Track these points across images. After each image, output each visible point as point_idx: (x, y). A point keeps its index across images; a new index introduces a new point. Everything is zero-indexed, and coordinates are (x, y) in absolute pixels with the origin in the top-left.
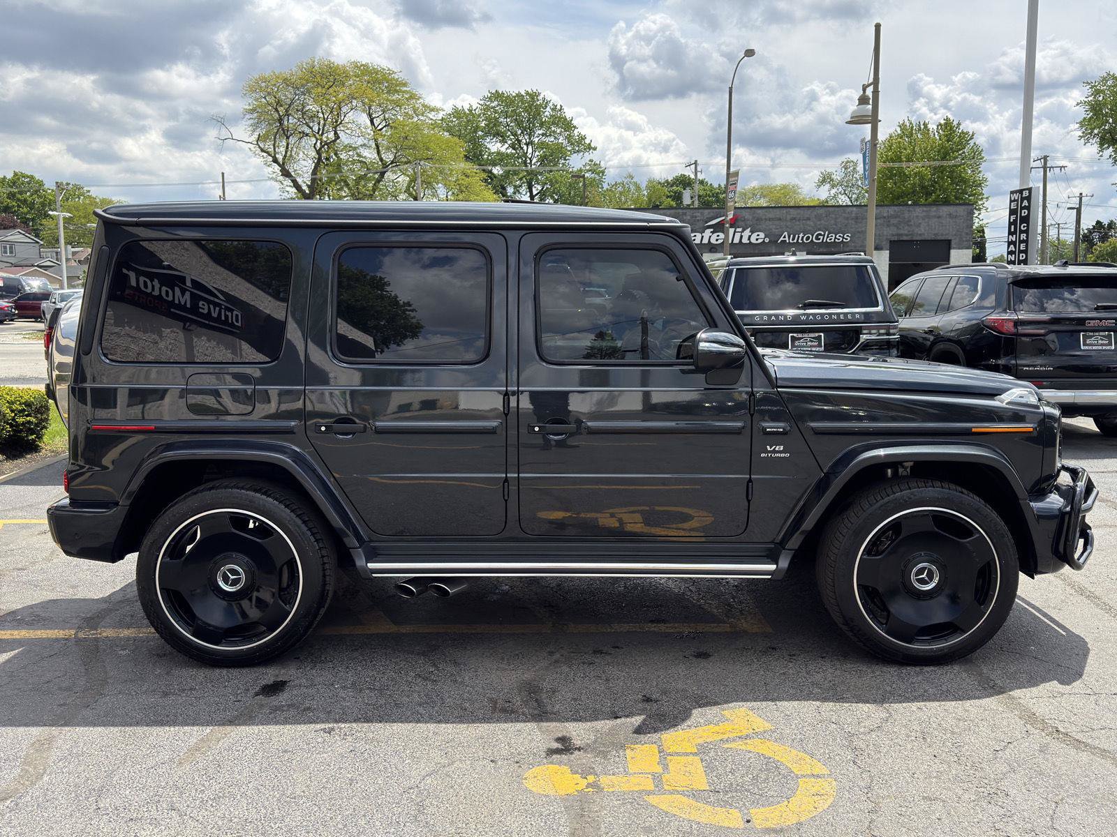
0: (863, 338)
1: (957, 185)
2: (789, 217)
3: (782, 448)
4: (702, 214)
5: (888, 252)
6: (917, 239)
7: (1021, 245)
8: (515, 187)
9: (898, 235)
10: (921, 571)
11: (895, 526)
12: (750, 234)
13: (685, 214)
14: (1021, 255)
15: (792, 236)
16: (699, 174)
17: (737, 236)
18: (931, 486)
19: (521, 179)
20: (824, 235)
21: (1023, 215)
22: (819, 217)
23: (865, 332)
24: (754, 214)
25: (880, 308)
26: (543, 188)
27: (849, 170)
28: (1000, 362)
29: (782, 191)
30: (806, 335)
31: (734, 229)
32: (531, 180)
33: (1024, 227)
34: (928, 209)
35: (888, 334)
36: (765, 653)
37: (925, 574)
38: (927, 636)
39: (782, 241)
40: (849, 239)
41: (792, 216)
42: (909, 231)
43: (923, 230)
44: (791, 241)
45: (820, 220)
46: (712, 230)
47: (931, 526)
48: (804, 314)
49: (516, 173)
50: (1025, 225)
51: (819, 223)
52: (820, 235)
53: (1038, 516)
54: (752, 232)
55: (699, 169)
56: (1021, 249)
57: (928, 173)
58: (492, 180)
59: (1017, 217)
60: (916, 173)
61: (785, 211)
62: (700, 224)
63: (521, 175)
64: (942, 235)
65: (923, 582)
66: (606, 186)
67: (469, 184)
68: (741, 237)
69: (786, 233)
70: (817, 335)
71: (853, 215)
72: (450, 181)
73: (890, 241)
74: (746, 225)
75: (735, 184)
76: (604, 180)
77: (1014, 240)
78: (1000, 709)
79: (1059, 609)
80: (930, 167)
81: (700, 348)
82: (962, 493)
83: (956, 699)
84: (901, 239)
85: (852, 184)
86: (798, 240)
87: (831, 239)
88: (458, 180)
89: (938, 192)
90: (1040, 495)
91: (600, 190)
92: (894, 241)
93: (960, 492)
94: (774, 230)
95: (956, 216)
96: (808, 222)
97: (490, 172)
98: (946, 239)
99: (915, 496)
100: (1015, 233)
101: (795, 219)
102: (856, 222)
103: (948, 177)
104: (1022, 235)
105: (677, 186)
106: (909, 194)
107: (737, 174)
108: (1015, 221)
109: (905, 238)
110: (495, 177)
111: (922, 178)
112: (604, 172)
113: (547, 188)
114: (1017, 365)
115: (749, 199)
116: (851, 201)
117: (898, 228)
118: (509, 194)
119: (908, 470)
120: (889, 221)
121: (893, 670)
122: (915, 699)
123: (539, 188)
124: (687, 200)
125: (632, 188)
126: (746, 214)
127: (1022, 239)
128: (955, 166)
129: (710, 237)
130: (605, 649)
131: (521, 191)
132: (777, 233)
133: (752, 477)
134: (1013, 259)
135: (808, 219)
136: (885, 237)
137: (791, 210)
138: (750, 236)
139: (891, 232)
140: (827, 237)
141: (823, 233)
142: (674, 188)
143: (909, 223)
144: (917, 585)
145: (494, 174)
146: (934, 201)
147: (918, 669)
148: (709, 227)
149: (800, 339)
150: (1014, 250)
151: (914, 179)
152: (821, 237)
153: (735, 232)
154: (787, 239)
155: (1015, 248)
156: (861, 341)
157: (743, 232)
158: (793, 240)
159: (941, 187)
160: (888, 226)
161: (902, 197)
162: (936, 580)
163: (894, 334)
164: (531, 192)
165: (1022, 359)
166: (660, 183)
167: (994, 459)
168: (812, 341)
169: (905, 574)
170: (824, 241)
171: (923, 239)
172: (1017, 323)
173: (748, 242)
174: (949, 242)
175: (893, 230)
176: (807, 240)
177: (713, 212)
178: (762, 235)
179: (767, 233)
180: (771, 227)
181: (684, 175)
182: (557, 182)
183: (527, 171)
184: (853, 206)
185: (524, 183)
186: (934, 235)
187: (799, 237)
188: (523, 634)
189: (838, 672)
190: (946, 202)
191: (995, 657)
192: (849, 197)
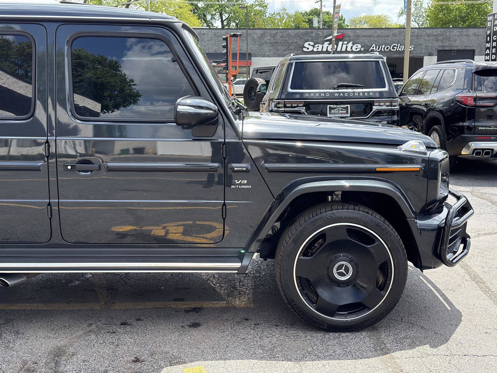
0: (375, 108)
1: (482, 16)
2: (376, 35)
3: (246, 182)
4: (323, 32)
5: (437, 57)
6: (455, 49)
7: (493, 49)
8: (212, 15)
9: (443, 46)
10: (340, 267)
11: (322, 235)
12: (352, 45)
13: (312, 32)
14: (493, 56)
15: (378, 47)
16: (323, 7)
17: (344, 46)
18: (346, 209)
19: (215, 10)
20: (397, 46)
21: (494, 30)
22: (394, 35)
23: (376, 104)
24: (355, 33)
25: (386, 89)
26: (229, 16)
27: (418, 6)
28: (465, 124)
29: (378, 20)
30: (338, 106)
31: (342, 42)
32: (222, 10)
33: (495, 38)
34: (461, 31)
35: (391, 106)
36: (239, 323)
37: (343, 268)
38: (345, 311)
39: (371, 50)
40: (413, 49)
41: (378, 34)
42: (449, 44)
43: (458, 44)
44: (377, 50)
45: (395, 37)
46: (329, 43)
47: (346, 236)
48: (337, 93)
49: (212, 6)
50: (496, 36)
51: (394, 38)
52: (395, 46)
53: (420, 229)
54: (353, 44)
55: (323, 5)
56: (493, 52)
57: (464, 8)
58: (197, 10)
59: (491, 32)
60: (457, 8)
61: (373, 31)
62: (321, 39)
63: (215, 8)
64: (470, 46)
65: (342, 274)
66: (268, 15)
67: (182, 13)
68: (347, 47)
69: (374, 45)
70: (346, 106)
71: (416, 34)
72: (170, 11)
73: (438, 50)
74: (350, 39)
75: (338, 13)
76: (267, 11)
77: (489, 46)
78: (380, 366)
79: (454, 291)
80: (465, 4)
81: (178, 110)
82: (368, 213)
83: (353, 358)
84: (445, 49)
85: (420, 15)
86: (381, 49)
87: (401, 49)
88: (175, 10)
89: (470, 21)
90: (426, 215)
91: (264, 17)
92: (440, 50)
93: (366, 213)
94: (367, 43)
95: (478, 35)
96: (388, 38)
97: (197, 5)
98: (472, 49)
99: (335, 215)
100: (489, 42)
101: (379, 36)
102: (417, 38)
103: (476, 11)
104: (494, 43)
105: (312, 16)
106: (452, 22)
107: (339, 7)
108: (490, 34)
109: (447, 48)
110: (199, 9)
111: (460, 12)
112: (267, 6)
113: (232, 16)
114: (475, 126)
115: (358, 24)
116: (419, 26)
117: (443, 42)
118: (208, 20)
119: (340, 196)
120: (437, 38)
121: (320, 335)
122: (325, 358)
123: (227, 15)
124: (316, 24)
125: (286, 17)
126: (349, 33)
127: (493, 46)
128: (480, 4)
129: (327, 47)
130: (129, 321)
131: (215, 18)
132: (368, 45)
133: (226, 202)
134: (488, 59)
135: (388, 36)
136: (435, 48)
137: (378, 31)
138: (352, 47)
139: (438, 45)
140: (400, 47)
141: (396, 45)
142: (310, 16)
143: (450, 39)
144: (337, 276)
145: (199, 7)
146: (467, 26)
147: (337, 335)
148: (327, 41)
149: (335, 108)
150: (489, 53)
151: (456, 12)
152: (396, 48)
153: (343, 44)
154: (375, 48)
155: (490, 52)
156: (373, 110)
157: (347, 44)
158: (378, 49)
159: (472, 17)
160: (437, 41)
161: (448, 23)
162: (350, 274)
163: (394, 106)
164: (222, 18)
165: (479, 122)
166: (301, 13)
167: (389, 189)
168: (342, 110)
169: (329, 269)
170: (398, 50)
171: (458, 49)
172: (476, 99)
173: (351, 50)
174: (474, 51)
175: (440, 44)
176: (387, 49)
177: (330, 32)
178: (359, 46)
179: (362, 45)
180: (365, 41)
181: (317, 9)
182: (237, 12)
183: (219, 5)
184: (419, 28)
185: (217, 12)
186: (465, 46)
187: (382, 47)
188: (79, 310)
189: (282, 337)
190: (475, 27)
191: (394, 326)
192: (417, 23)
